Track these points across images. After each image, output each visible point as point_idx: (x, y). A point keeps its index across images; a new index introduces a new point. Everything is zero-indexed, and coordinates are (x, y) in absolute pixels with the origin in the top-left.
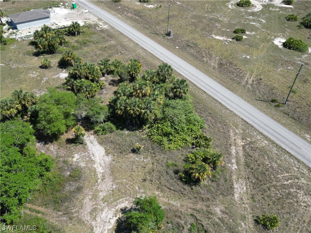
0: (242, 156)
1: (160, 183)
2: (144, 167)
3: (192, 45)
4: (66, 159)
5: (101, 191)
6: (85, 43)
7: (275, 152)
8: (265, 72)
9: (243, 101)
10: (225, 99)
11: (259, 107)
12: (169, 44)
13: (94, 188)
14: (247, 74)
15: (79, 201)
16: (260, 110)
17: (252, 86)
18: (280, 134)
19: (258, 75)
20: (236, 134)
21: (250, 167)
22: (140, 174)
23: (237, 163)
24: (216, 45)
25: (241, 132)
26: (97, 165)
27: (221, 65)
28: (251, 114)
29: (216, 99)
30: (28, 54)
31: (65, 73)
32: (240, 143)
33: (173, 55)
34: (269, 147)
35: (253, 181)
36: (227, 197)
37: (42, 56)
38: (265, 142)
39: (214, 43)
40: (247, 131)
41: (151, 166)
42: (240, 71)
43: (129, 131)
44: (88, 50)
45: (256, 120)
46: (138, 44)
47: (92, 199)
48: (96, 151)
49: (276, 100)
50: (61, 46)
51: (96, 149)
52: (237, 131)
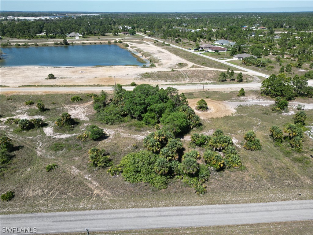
7: (70, 205)
20: (105, 195)
23: (87, 179)
32: (97, 192)
40: (100, 203)
52: (107, 197)
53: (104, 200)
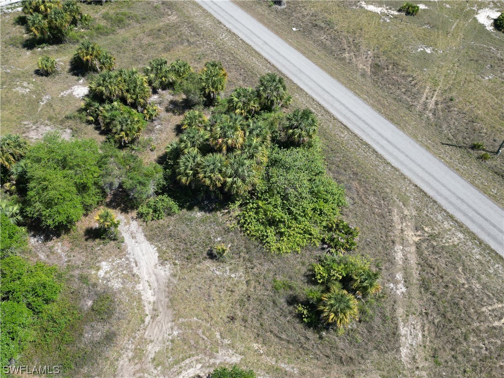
0: (415, 266)
1: (261, 325)
2: (232, 291)
3: (323, 25)
4: (85, 272)
5: (151, 341)
6: (120, 21)
7: (477, 257)
8: (459, 83)
9: (417, 146)
10: (384, 142)
11: (448, 159)
12: (278, 21)
13: (138, 335)
14: (425, 87)
15: (109, 362)
16: (450, 166)
17: (434, 114)
18: (488, 218)
19: (446, 91)
20: (403, 218)
21: (431, 290)
22: (223, 306)
23: (405, 281)
24: (367, 24)
25: (414, 214)
26: (143, 284)
27: (376, 67)
28: (432, 176)
29: (367, 143)
30: (14, 45)
31: (83, 85)
32: (412, 237)
33: (287, 45)
34: (467, 246)
35: (436, 321)
36: (386, 355)
37: (39, 49)
38: (459, 235)
39: (364, 20)
40: (425, 212)
41: (245, 287)
42: (413, 83)
43: (203, 213)
44: (127, 35)
45: (443, 188)
46: (220, 23)
47: (134, 358)
48: (141, 254)
49: (480, 146)
50: (76, 26)
51: (142, 251)
52: (406, 212)
53: (414, 213)
